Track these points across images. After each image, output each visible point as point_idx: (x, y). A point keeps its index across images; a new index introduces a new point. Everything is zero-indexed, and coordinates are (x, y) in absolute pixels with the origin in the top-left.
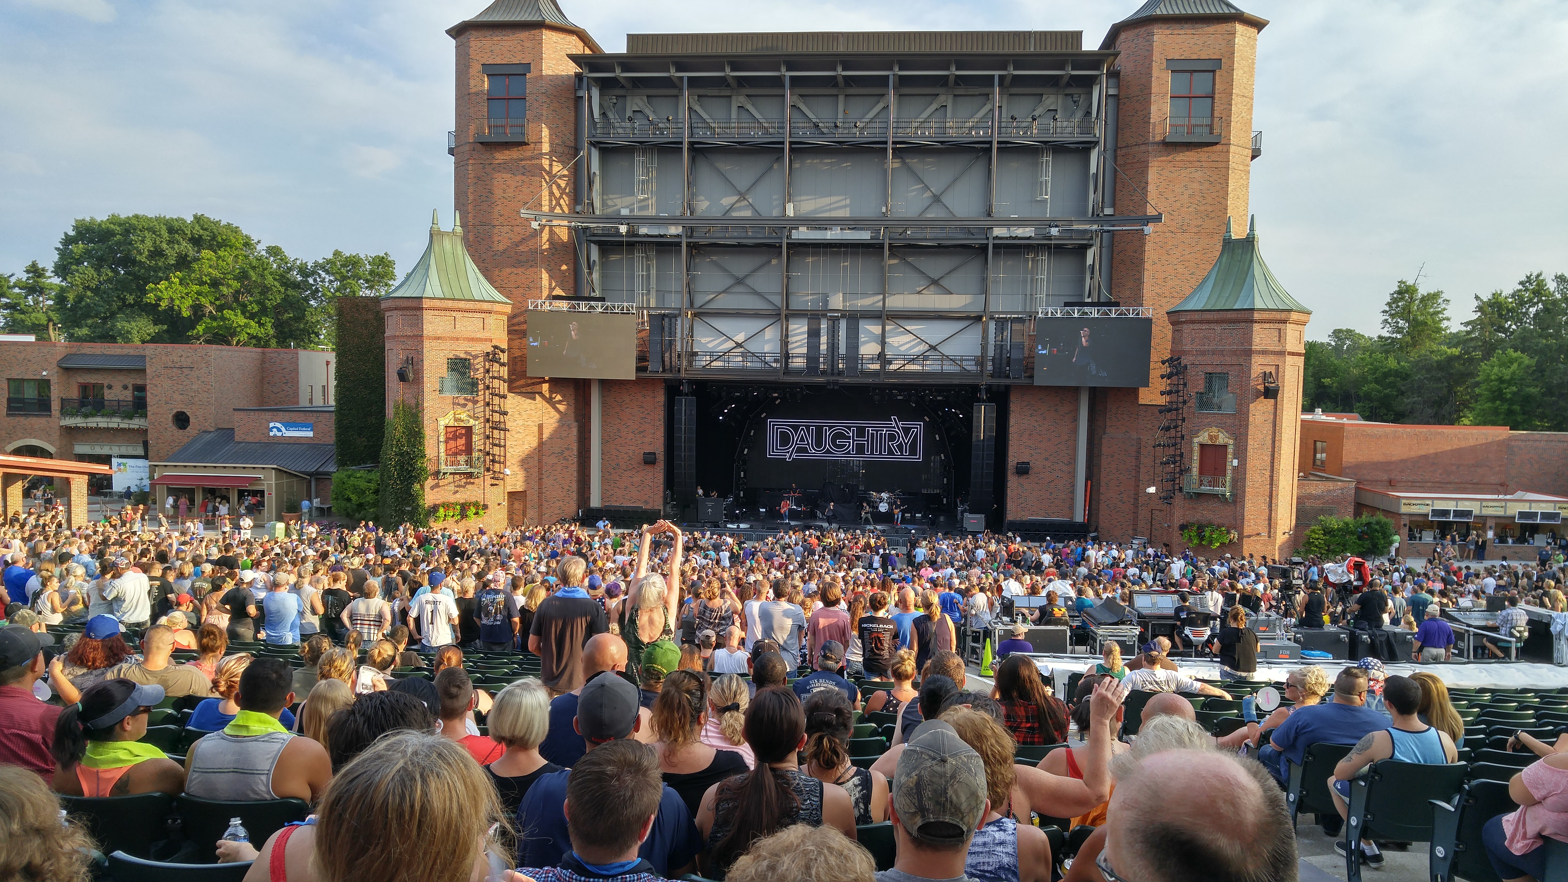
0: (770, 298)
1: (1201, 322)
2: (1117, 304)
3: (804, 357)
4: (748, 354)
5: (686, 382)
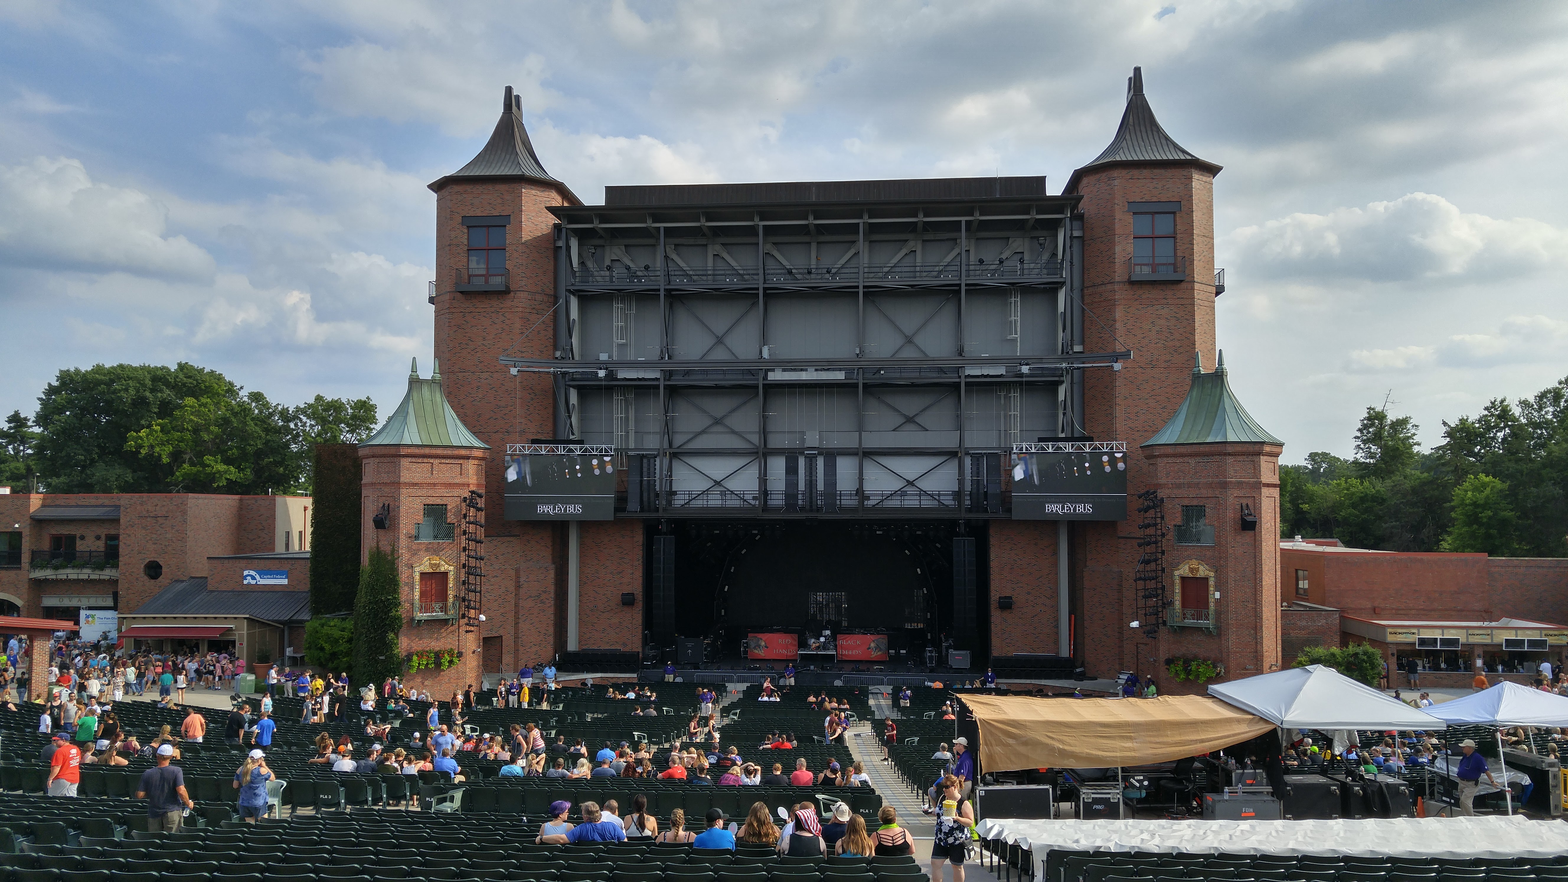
0: (748, 437)
1: (1175, 456)
2: (1091, 439)
3: (782, 494)
4: (726, 492)
5: (665, 521)
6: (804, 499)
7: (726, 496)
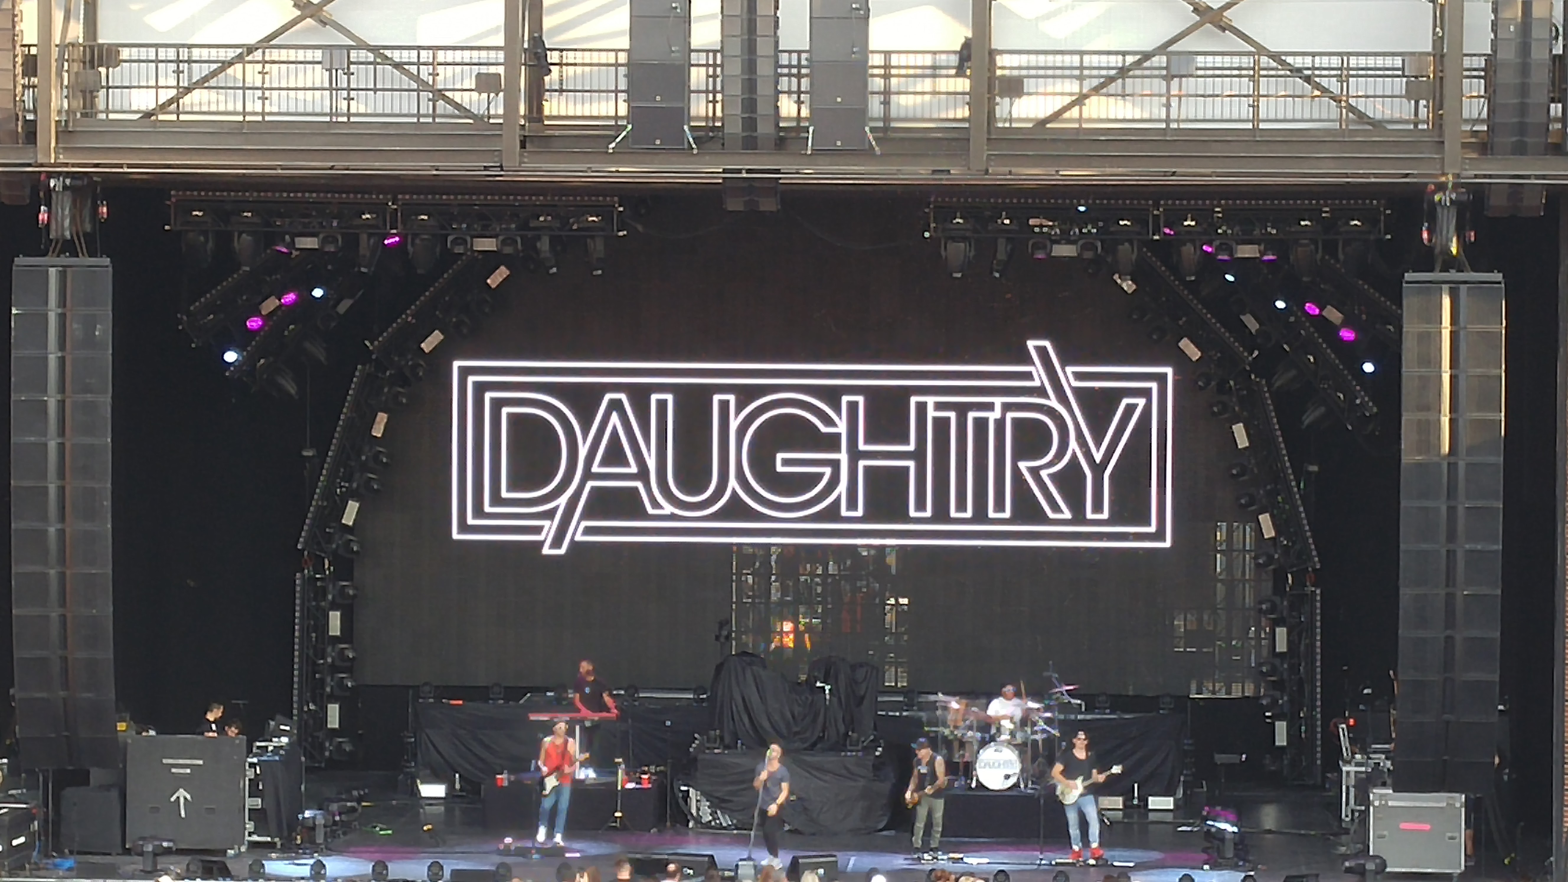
3: (617, 65)
4: (353, 54)
5: (65, 187)
6: (719, 88)
7: (349, 74)
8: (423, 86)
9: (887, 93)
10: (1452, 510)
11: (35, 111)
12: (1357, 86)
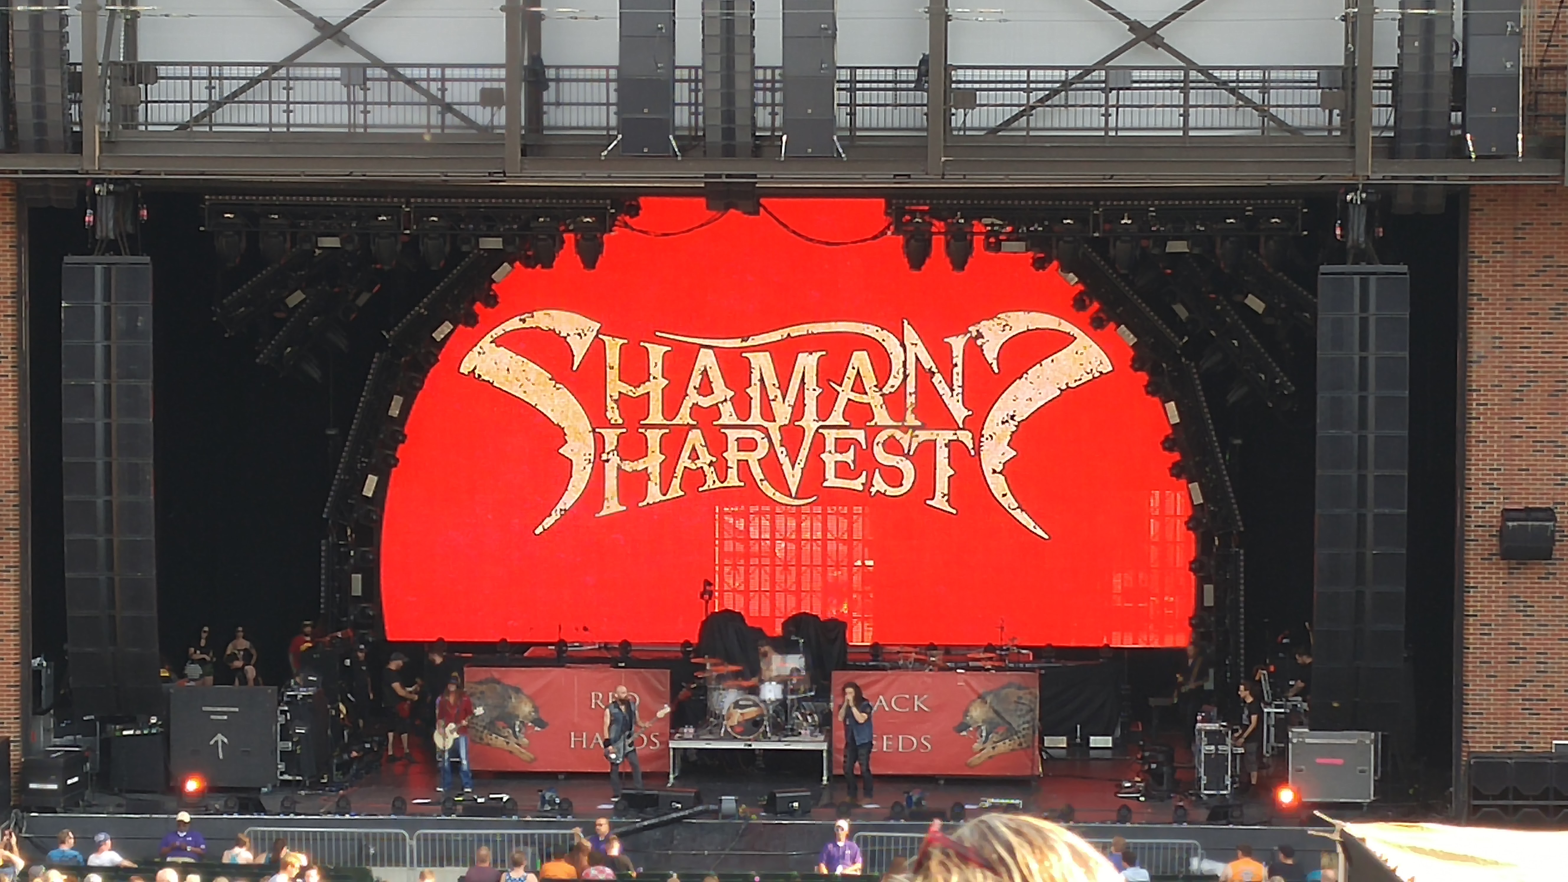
3: (607, 80)
4: (370, 72)
5: (109, 192)
6: (700, 101)
7: (365, 89)
8: (432, 100)
9: (853, 105)
10: (1362, 479)
11: (80, 123)
12: (1275, 97)
